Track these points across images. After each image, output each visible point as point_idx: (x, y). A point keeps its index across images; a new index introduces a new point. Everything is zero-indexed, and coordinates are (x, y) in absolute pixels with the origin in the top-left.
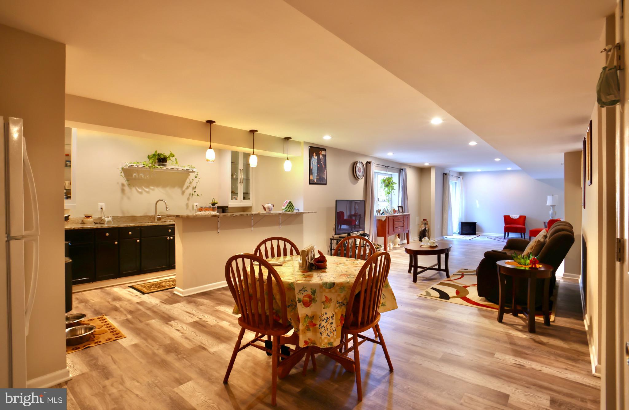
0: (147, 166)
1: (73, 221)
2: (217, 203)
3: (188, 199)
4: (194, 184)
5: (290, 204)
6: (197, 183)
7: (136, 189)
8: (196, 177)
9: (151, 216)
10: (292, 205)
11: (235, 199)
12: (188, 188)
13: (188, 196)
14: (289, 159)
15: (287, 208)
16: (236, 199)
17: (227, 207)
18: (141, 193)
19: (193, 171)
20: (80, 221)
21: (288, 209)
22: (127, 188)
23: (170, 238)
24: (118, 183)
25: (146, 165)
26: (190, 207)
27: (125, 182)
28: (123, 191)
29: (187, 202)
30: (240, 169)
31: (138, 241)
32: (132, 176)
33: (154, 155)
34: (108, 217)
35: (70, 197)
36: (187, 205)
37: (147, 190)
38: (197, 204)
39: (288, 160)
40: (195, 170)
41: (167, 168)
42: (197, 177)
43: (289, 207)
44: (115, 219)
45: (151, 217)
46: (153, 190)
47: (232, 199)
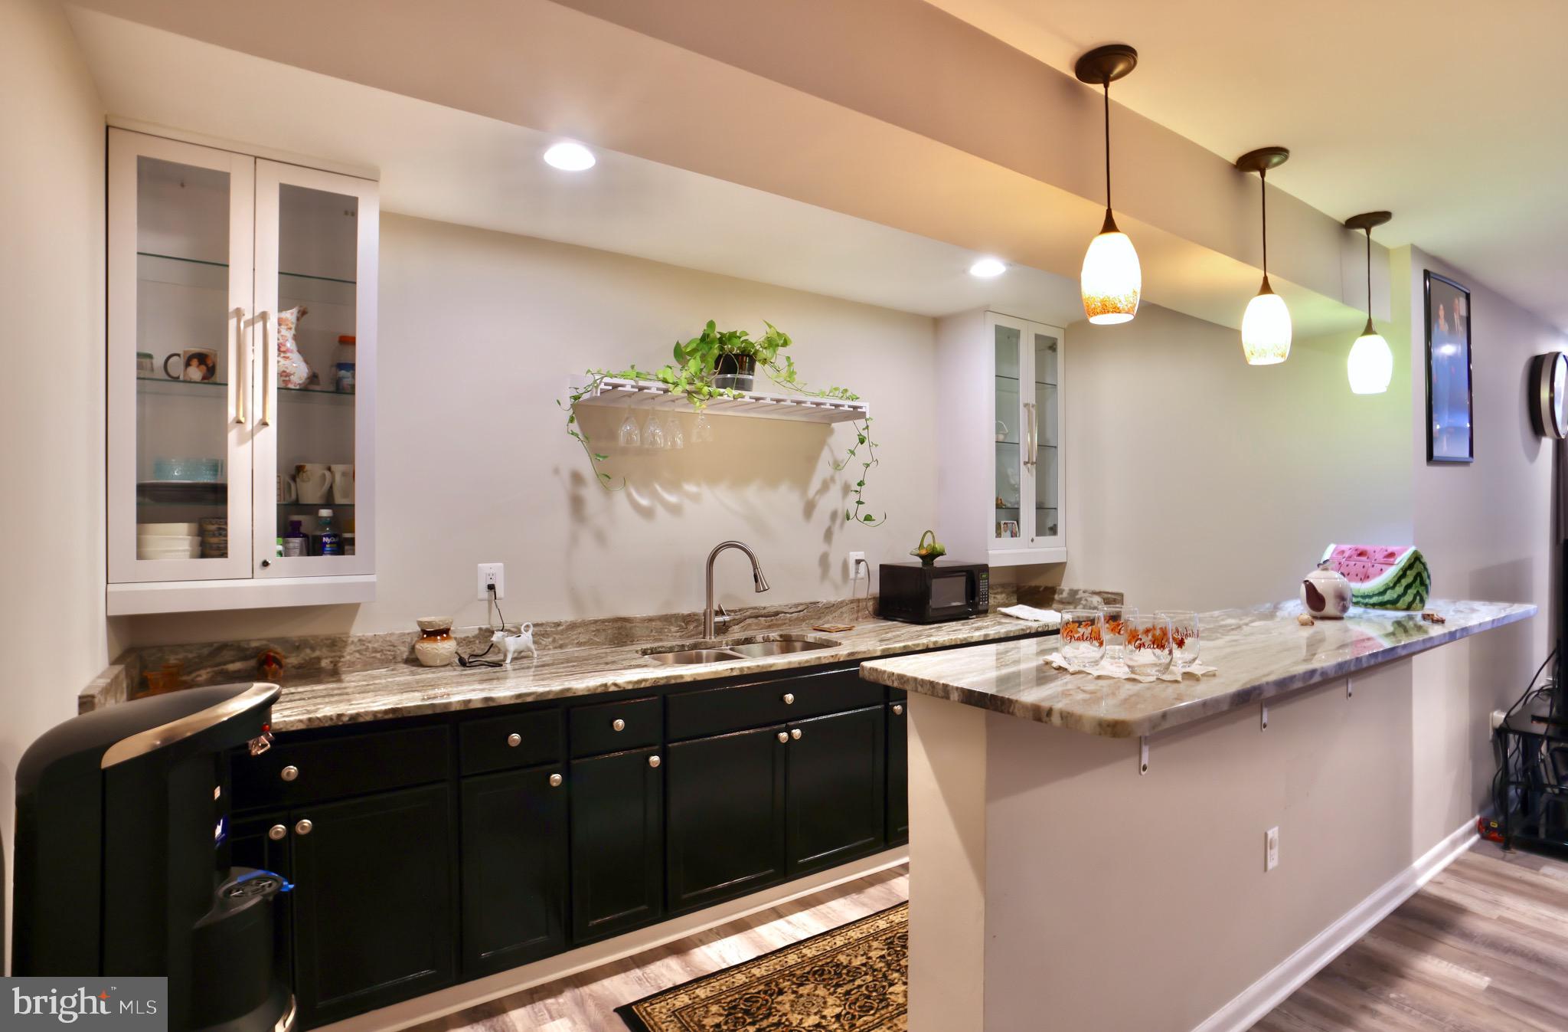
0: (679, 389)
1: (375, 651)
2: (941, 554)
3: (828, 535)
4: (852, 472)
5: (1418, 567)
6: (868, 465)
7: (629, 496)
8: (862, 442)
9: (689, 615)
10: (1425, 575)
11: (1009, 533)
12: (825, 487)
13: (827, 523)
14: (1374, 327)
15: (1399, 590)
16: (1014, 535)
17: (985, 568)
18: (647, 513)
19: (856, 413)
20: (404, 651)
21: (1405, 593)
22: (592, 493)
23: (790, 735)
24: (556, 471)
25: (676, 384)
26: (835, 571)
27: (585, 465)
28: (577, 504)
29: (823, 548)
30: (1026, 405)
31: (655, 759)
32: (612, 435)
33: (705, 339)
34: (517, 633)
35: (352, 542)
36: (824, 561)
37: (672, 499)
38: (860, 555)
39: (1375, 333)
40: (866, 407)
41: (757, 399)
42: (866, 441)
43: (1408, 587)
44: (545, 635)
45: (688, 619)
46: (695, 498)
47: (999, 535)
